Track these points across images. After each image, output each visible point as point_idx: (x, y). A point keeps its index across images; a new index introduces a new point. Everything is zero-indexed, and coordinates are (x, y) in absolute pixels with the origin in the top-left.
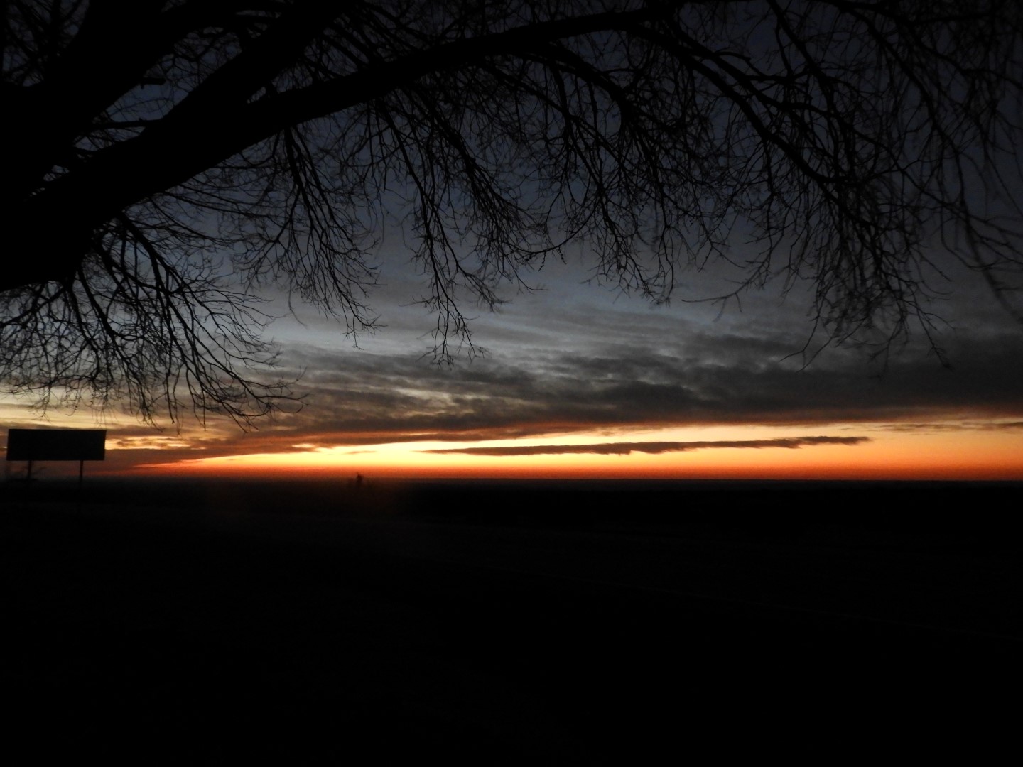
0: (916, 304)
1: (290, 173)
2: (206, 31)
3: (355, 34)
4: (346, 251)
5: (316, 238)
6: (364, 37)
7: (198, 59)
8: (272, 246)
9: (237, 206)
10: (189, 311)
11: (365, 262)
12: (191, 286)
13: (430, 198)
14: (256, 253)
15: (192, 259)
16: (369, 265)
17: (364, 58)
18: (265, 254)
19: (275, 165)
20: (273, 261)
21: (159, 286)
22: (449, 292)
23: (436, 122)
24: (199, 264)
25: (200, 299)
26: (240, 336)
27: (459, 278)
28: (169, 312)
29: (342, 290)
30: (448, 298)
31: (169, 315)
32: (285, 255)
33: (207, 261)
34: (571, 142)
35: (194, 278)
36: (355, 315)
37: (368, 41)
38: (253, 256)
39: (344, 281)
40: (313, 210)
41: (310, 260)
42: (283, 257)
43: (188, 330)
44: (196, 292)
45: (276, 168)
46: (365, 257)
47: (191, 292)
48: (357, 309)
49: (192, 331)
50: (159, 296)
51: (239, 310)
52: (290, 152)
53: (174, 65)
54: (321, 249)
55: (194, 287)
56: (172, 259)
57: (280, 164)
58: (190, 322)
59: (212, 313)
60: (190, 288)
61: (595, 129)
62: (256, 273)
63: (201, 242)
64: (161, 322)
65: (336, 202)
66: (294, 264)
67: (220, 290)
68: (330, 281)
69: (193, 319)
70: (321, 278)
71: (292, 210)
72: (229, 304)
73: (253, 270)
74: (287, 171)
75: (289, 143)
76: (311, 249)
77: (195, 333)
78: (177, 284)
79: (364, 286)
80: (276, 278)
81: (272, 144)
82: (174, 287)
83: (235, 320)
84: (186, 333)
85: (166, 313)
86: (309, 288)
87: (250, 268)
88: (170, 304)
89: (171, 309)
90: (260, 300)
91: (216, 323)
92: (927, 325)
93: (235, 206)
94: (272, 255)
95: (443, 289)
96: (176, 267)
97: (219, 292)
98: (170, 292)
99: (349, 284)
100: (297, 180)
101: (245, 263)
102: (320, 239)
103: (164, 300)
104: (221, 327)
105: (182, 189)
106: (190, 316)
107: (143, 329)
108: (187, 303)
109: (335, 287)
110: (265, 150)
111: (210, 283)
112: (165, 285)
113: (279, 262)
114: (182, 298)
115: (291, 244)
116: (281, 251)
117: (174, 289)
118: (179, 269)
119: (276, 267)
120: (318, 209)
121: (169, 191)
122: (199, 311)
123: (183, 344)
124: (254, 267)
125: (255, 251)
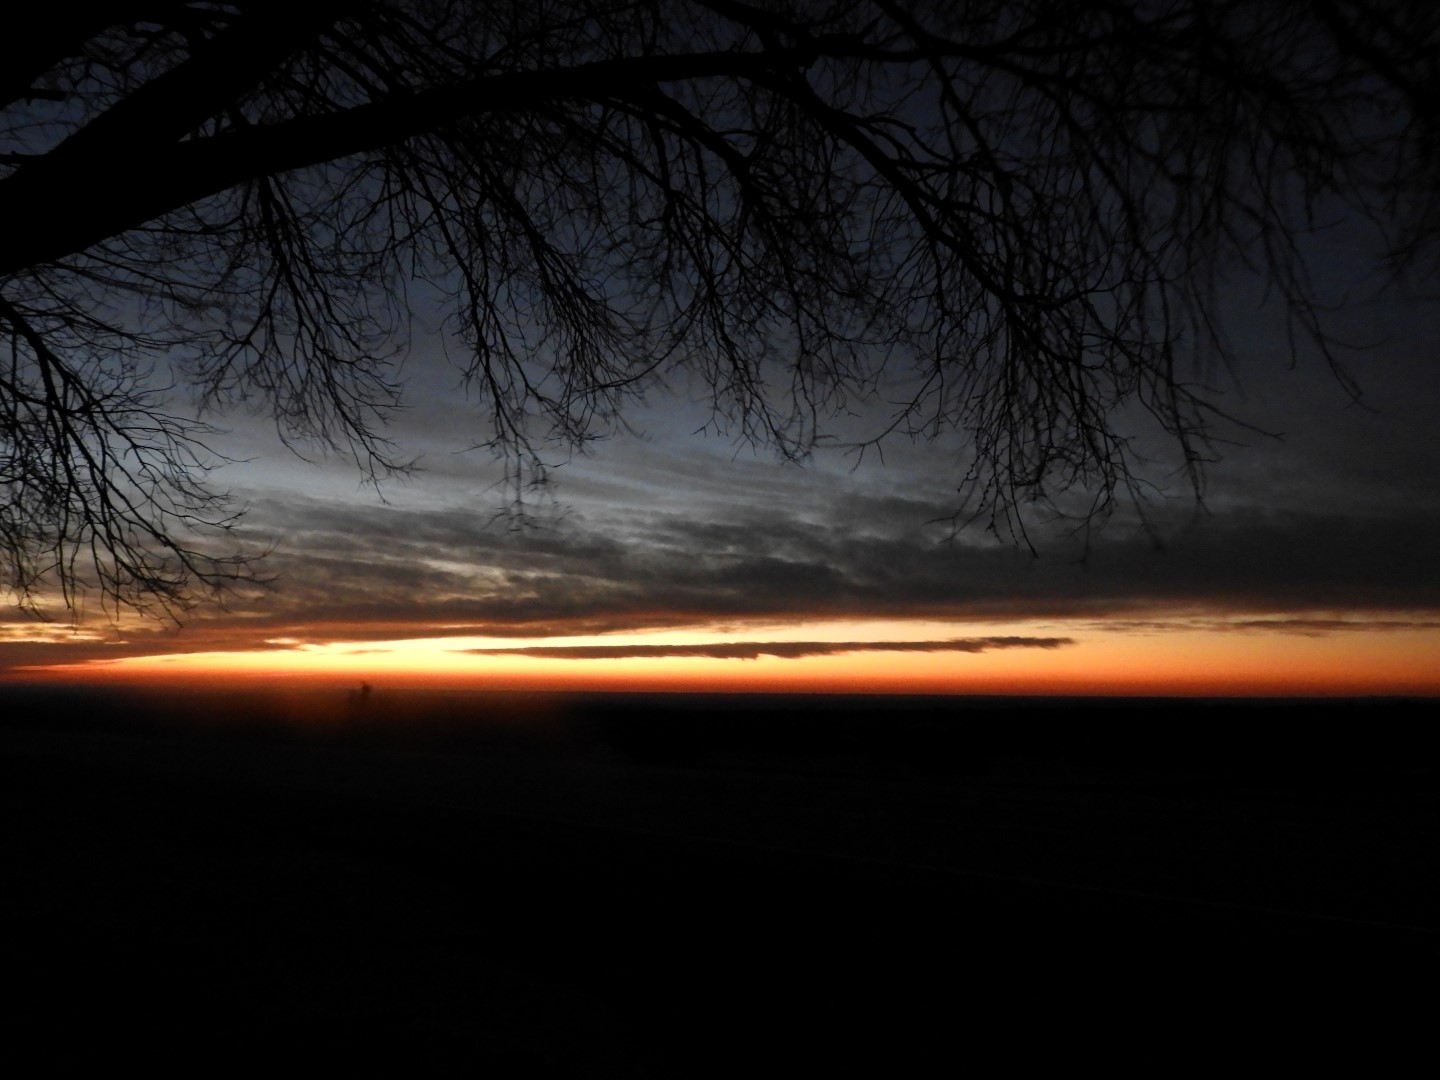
0: (1124, 466)
1: (267, 242)
2: (139, 27)
3: (369, 48)
4: (354, 359)
5: (306, 336)
6: (382, 52)
7: (124, 69)
8: (240, 349)
9: (170, 288)
10: (99, 441)
11: (383, 376)
12: (103, 403)
13: (483, 289)
14: (216, 358)
15: (106, 364)
16: (389, 381)
17: (382, 86)
18: (229, 363)
19: (245, 229)
20: (241, 370)
21: (51, 402)
22: (519, 427)
23: (488, 181)
24: (117, 371)
25: (118, 425)
26: (178, 482)
27: (532, 405)
28: (66, 441)
29: (349, 415)
30: (517, 435)
31: (67, 447)
32: (259, 362)
33: (128, 367)
34: (674, 227)
35: (107, 393)
36: (371, 453)
37: (389, 60)
38: (211, 363)
39: (351, 403)
40: (301, 299)
41: (297, 373)
42: (256, 365)
43: (95, 470)
44: (112, 412)
45: (246, 236)
46: (382, 368)
47: (104, 413)
48: (372, 443)
49: (102, 472)
50: (50, 417)
51: (176, 443)
52: (267, 213)
53: (87, 75)
54: (315, 355)
55: (108, 405)
56: (76, 361)
57: (252, 228)
58: (100, 458)
59: (135, 446)
60: (101, 407)
61: (704, 210)
62: (216, 387)
63: (117, 341)
64: (54, 456)
65: (337, 288)
66: (274, 376)
67: (149, 411)
68: (329, 403)
69: (104, 453)
70: (317, 398)
71: (271, 297)
72: (162, 433)
73: (211, 385)
74: (262, 240)
75: (266, 197)
76: (300, 355)
77: (107, 475)
78: (80, 400)
79: (380, 410)
80: (244, 397)
81: (240, 201)
82: (75, 404)
83: (170, 458)
84: (92, 474)
85: (62, 443)
86: (296, 412)
87: (206, 382)
88: (68, 428)
89: (69, 436)
90: (212, 430)
91: (141, 462)
92: (1136, 494)
93: (166, 289)
94: (239, 363)
95: (509, 421)
96: (80, 374)
97: (148, 414)
98: (70, 410)
99: (357, 406)
100: (277, 253)
101: (200, 375)
102: (314, 340)
103: (60, 424)
104: (148, 467)
105: (85, 258)
106: (100, 449)
107: (24, 464)
108: (96, 428)
109: (337, 411)
110: (229, 208)
111: (135, 401)
112: (61, 401)
113: (250, 372)
114: (88, 421)
115: (270, 346)
116: (254, 357)
117: (75, 407)
118: (84, 378)
119: (245, 380)
120: (309, 296)
121: (61, 260)
122: (116, 442)
123: (88, 491)
124: (213, 380)
125: (216, 355)
